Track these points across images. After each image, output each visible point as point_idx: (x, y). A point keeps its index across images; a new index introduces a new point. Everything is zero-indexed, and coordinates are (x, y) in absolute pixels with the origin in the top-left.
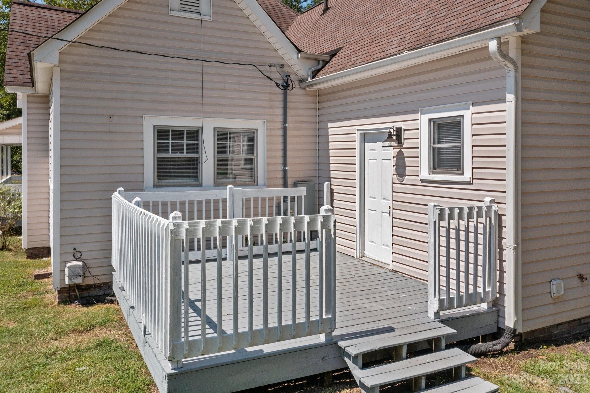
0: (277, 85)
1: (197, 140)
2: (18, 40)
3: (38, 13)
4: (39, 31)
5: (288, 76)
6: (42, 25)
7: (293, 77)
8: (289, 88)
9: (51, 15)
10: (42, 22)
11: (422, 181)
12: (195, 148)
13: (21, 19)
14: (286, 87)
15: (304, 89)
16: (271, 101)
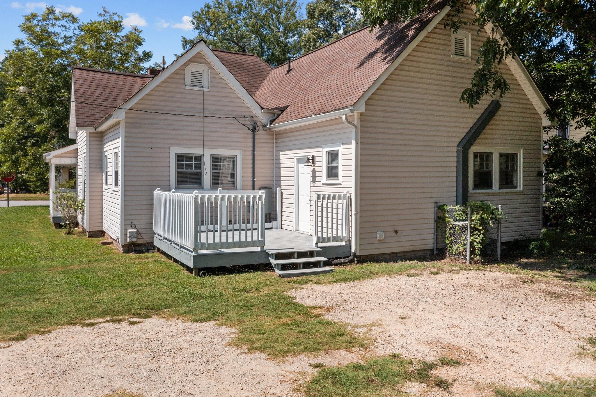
0: (249, 129)
1: (201, 162)
2: (81, 95)
3: (90, 75)
4: (92, 88)
5: (255, 123)
6: (94, 84)
7: (258, 123)
8: (256, 131)
9: (98, 76)
10: (93, 82)
11: (323, 184)
12: (199, 167)
13: (80, 80)
14: (254, 130)
15: (266, 131)
16: (245, 138)
